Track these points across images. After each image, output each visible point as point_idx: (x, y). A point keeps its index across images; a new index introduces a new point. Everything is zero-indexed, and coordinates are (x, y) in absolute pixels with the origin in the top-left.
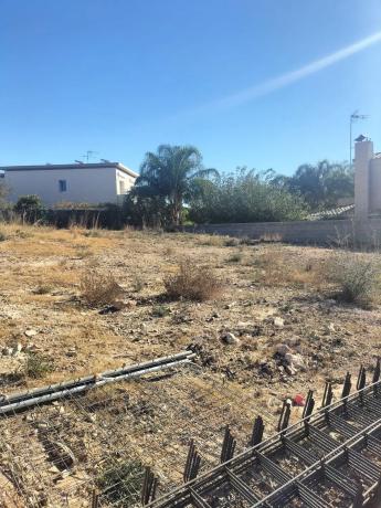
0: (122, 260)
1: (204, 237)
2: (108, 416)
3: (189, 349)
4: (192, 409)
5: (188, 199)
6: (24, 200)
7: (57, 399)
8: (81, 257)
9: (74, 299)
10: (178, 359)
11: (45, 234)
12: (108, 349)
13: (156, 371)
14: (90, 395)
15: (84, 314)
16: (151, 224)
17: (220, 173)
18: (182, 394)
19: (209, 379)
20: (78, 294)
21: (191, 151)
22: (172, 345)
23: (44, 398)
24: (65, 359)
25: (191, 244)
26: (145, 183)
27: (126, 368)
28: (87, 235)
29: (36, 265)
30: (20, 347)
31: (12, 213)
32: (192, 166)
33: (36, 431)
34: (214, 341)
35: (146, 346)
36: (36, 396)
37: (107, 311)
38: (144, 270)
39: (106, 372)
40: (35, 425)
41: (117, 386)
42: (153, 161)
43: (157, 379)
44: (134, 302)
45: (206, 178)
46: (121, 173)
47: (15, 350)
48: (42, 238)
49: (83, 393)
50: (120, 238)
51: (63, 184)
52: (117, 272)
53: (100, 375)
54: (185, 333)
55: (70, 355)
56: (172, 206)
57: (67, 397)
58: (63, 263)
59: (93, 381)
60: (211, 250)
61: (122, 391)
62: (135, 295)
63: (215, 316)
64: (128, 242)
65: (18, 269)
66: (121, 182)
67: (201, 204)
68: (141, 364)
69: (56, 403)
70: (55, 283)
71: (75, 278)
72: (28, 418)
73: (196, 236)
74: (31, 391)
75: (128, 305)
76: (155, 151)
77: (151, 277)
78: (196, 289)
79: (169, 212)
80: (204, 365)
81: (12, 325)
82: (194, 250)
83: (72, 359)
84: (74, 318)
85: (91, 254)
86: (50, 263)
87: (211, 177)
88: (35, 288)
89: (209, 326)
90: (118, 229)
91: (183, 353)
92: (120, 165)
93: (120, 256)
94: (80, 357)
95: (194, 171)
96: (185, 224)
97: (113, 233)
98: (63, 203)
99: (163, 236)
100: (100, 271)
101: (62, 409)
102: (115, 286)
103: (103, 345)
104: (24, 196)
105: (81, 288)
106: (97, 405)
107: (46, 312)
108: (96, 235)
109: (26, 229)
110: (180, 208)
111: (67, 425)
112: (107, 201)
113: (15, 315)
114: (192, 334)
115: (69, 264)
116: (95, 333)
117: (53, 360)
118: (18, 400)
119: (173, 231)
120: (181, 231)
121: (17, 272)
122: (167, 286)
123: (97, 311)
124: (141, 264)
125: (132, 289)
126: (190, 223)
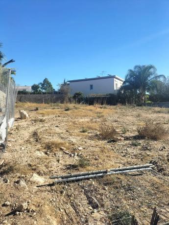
0: (116, 119)
1: (157, 109)
2: (113, 189)
3: (151, 163)
4: (153, 192)
5: (149, 90)
6: (77, 94)
7: (92, 178)
8: (99, 117)
9: (97, 135)
10: (146, 167)
11: (85, 108)
12: (112, 159)
13: (134, 171)
14: (105, 178)
15: (101, 142)
16: (130, 103)
17: (166, 77)
18: (148, 184)
19: (162, 179)
20: (98, 133)
21: (151, 67)
22: (142, 160)
23: (86, 176)
24: (93, 161)
25: (150, 112)
26: (127, 84)
27: (120, 168)
28: (101, 108)
29: (81, 120)
30: (76, 154)
31: (72, 99)
32: (151, 74)
33: (83, 190)
34: (164, 160)
35: (129, 159)
36: (83, 175)
37: (111, 142)
38: (127, 124)
39: (112, 169)
40: (83, 187)
41: (116, 176)
42: (132, 73)
43: (135, 175)
44: (123, 139)
45: (158, 80)
46: (116, 80)
47: (74, 155)
48: (84, 109)
49: (102, 177)
50: (115, 109)
51: (91, 87)
52: (115, 124)
53: (109, 170)
54: (148, 155)
55: (96, 159)
56: (140, 94)
57: (95, 177)
58: (92, 120)
59: (106, 172)
60: (161, 115)
61: (119, 179)
62: (123, 135)
63: (164, 148)
64: (119, 111)
65: (75, 122)
66: (116, 84)
67: (155, 92)
68: (128, 167)
69: (91, 180)
70: (89, 128)
71: (97, 126)
72: (80, 184)
73: (153, 108)
74: (81, 173)
75: (120, 140)
76: (132, 69)
77: (131, 127)
78: (154, 134)
79: (139, 97)
80: (159, 171)
81: (73, 145)
82: (152, 115)
83: (97, 161)
84: (97, 144)
85: (103, 116)
86: (86, 120)
87: (161, 79)
88: (81, 130)
89: (161, 153)
90: (114, 105)
91: (148, 165)
92: (116, 76)
93: (115, 117)
94: (100, 161)
95: (152, 77)
96: (147, 102)
97: (112, 107)
98: (92, 94)
99: (136, 108)
100: (107, 124)
101: (93, 183)
102: (114, 130)
103: (110, 157)
104: (76, 92)
105: (100, 131)
106: (108, 183)
107: (85, 140)
108: (105, 108)
109: (77, 106)
110: (145, 95)
111: (96, 190)
112: (110, 93)
113: (74, 141)
114: (152, 156)
115: (94, 120)
116: (106, 151)
117: (89, 161)
118: (76, 176)
119: (141, 106)
120: (145, 105)
121: (74, 123)
122: (139, 132)
123: (106, 141)
124: (125, 121)
125: (122, 132)
126: (149, 102)
